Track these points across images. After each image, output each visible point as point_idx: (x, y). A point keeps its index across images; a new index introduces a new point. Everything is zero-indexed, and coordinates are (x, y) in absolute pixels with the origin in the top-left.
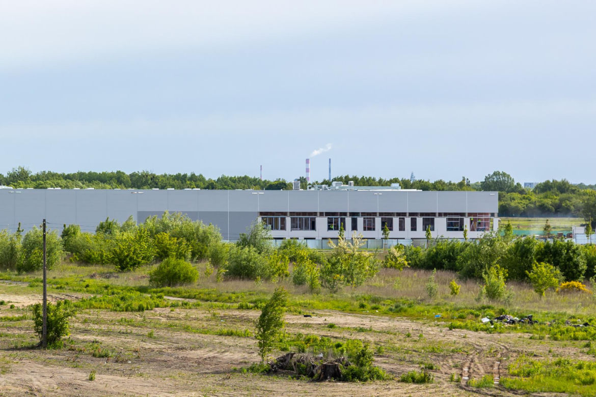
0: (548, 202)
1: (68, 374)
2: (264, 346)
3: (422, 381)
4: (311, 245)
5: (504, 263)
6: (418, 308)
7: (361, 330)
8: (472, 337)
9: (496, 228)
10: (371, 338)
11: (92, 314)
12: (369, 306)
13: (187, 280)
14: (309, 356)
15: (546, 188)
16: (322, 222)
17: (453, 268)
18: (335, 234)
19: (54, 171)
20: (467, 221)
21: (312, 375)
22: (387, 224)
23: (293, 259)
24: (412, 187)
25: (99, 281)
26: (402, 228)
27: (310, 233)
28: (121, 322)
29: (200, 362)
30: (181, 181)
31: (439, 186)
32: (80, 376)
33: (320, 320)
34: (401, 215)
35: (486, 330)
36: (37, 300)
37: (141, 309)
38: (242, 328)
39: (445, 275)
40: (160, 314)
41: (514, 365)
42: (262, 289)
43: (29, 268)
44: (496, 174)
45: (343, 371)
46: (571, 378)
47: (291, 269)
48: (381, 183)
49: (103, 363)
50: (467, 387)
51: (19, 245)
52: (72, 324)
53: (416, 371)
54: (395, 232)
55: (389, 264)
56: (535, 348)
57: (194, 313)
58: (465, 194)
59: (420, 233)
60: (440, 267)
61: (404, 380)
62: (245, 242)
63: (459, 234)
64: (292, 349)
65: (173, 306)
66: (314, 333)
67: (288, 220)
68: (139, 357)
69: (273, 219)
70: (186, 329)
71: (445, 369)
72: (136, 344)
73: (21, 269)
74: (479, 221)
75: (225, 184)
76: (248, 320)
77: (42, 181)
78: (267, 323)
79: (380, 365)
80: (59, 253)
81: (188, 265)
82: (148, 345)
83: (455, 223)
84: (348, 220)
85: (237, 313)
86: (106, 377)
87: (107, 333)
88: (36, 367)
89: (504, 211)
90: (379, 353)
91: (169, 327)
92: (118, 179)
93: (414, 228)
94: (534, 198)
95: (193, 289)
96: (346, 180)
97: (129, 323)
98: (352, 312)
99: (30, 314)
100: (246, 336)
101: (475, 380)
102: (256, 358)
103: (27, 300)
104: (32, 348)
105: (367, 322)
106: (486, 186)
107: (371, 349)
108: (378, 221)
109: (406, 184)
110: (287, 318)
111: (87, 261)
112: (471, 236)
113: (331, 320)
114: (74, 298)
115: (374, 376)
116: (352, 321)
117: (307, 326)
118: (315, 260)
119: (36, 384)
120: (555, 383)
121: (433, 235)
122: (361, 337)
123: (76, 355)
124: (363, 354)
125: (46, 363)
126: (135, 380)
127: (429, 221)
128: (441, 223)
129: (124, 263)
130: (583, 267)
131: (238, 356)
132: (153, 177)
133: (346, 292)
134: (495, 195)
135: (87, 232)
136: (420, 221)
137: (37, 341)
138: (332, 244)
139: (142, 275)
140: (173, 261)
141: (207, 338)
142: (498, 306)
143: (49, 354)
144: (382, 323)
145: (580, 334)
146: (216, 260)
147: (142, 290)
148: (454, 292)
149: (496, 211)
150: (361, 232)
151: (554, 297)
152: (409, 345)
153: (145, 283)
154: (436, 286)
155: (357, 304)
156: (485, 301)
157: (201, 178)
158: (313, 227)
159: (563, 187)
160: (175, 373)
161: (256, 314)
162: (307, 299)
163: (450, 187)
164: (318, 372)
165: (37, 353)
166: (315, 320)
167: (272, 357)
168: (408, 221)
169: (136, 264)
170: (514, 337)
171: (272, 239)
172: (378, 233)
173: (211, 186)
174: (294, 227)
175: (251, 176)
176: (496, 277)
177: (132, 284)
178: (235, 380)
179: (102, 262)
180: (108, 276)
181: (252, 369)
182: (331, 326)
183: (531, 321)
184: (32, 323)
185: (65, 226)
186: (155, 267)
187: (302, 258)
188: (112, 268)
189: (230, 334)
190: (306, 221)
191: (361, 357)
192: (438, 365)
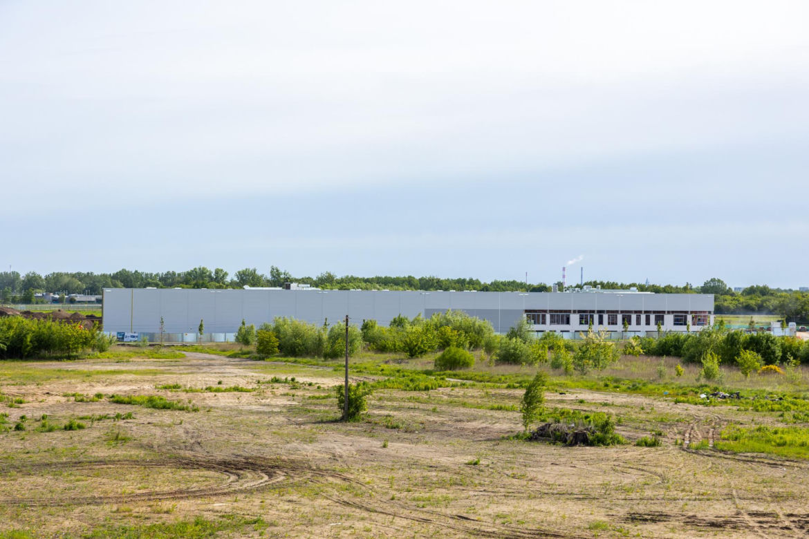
0: (752, 302)
1: (366, 442)
2: (527, 419)
3: (654, 444)
4: (566, 336)
5: (717, 350)
6: (651, 386)
7: (606, 405)
8: (693, 409)
9: (712, 324)
10: (613, 411)
11: (386, 393)
12: (612, 385)
13: (465, 364)
14: (563, 426)
15: (751, 291)
16: (575, 318)
17: (678, 355)
18: (585, 327)
19: (355, 275)
20: (689, 317)
21: (565, 441)
22: (627, 320)
23: (551, 348)
24: (646, 290)
25: (394, 366)
26: (638, 323)
27: (565, 327)
28: (410, 399)
29: (475, 432)
30: (462, 285)
31: (667, 290)
32: (375, 444)
33: (573, 397)
34: (638, 312)
35: (703, 404)
36: (340, 382)
37: (427, 389)
38: (509, 403)
39: (672, 360)
40: (442, 393)
41: (725, 431)
42: (526, 372)
43: (334, 355)
44: (713, 280)
45: (591, 438)
46: (768, 441)
47: (549, 356)
48: (623, 287)
49: (395, 433)
50: (688, 450)
51: (325, 337)
52: (370, 401)
53: (648, 437)
54: (633, 326)
55: (628, 351)
56: (741, 417)
57: (470, 392)
58: (689, 296)
59: (653, 327)
60: (668, 354)
61: (638, 445)
62: (513, 334)
63: (683, 328)
64: (549, 420)
65: (453, 386)
66: (567, 407)
67: (548, 316)
68: (425, 428)
69: (536, 316)
70: (464, 405)
71: (671, 435)
72: (421, 417)
73: (326, 356)
74: (699, 318)
75: (497, 287)
76: (515, 398)
77: (345, 284)
78: (531, 400)
79: (620, 432)
80: (359, 343)
81: (466, 353)
82: (432, 418)
83: (680, 319)
84: (596, 317)
85: (505, 391)
86: (398, 445)
87: (396, 409)
88: (339, 437)
89: (719, 310)
90: (619, 423)
91: (450, 403)
92: (409, 283)
93: (648, 323)
94: (742, 300)
95: (469, 372)
96: (595, 285)
97: (417, 400)
98: (598, 390)
99: (334, 394)
100: (513, 410)
101: (695, 444)
102: (520, 428)
103: (331, 381)
104: (335, 421)
105: (609, 398)
106: (705, 290)
107: (613, 419)
108: (620, 317)
109: (642, 288)
110: (547, 396)
111: (382, 349)
112: (692, 329)
113: (581, 397)
114: (371, 380)
115: (616, 441)
116: (599, 397)
117: (562, 401)
118: (569, 348)
119: (338, 451)
120: (757, 445)
121: (663, 328)
122: (605, 410)
123: (372, 427)
124: (607, 424)
125: (347, 434)
126: (421, 447)
127: (660, 317)
128: (669, 319)
129: (413, 351)
130: (779, 353)
131: (505, 426)
132: (438, 281)
133: (594, 374)
134: (712, 296)
135: (382, 326)
136: (652, 317)
137: (339, 415)
138: (583, 336)
139: (428, 361)
140: (453, 349)
141: (481, 412)
142: (713, 385)
143: (349, 427)
144: (621, 399)
145: (776, 407)
146: (489, 349)
147: (428, 373)
148: (679, 374)
149: (712, 310)
150: (606, 326)
151: (756, 378)
152: (643, 416)
153: (431, 367)
154: (665, 369)
155: (602, 383)
156: (703, 381)
157: (478, 282)
158: (568, 322)
159: (764, 291)
160: (454, 440)
161: (521, 393)
162: (562, 380)
163: (677, 290)
164: (569, 438)
165: (339, 426)
166: (569, 397)
167: (534, 427)
168: (643, 317)
169: (423, 352)
170: (725, 409)
171: (535, 331)
172: (619, 327)
173: (485, 288)
174: (552, 322)
175: (519, 281)
176: (712, 362)
177: (419, 368)
178: (503, 446)
179: (394, 350)
180: (399, 362)
181: (517, 437)
182: (581, 402)
183: (738, 396)
184: (336, 401)
185: (364, 321)
186: (439, 354)
187: (559, 347)
188: (403, 355)
189: (500, 409)
190: (562, 317)
191: (605, 427)
192: (666, 432)
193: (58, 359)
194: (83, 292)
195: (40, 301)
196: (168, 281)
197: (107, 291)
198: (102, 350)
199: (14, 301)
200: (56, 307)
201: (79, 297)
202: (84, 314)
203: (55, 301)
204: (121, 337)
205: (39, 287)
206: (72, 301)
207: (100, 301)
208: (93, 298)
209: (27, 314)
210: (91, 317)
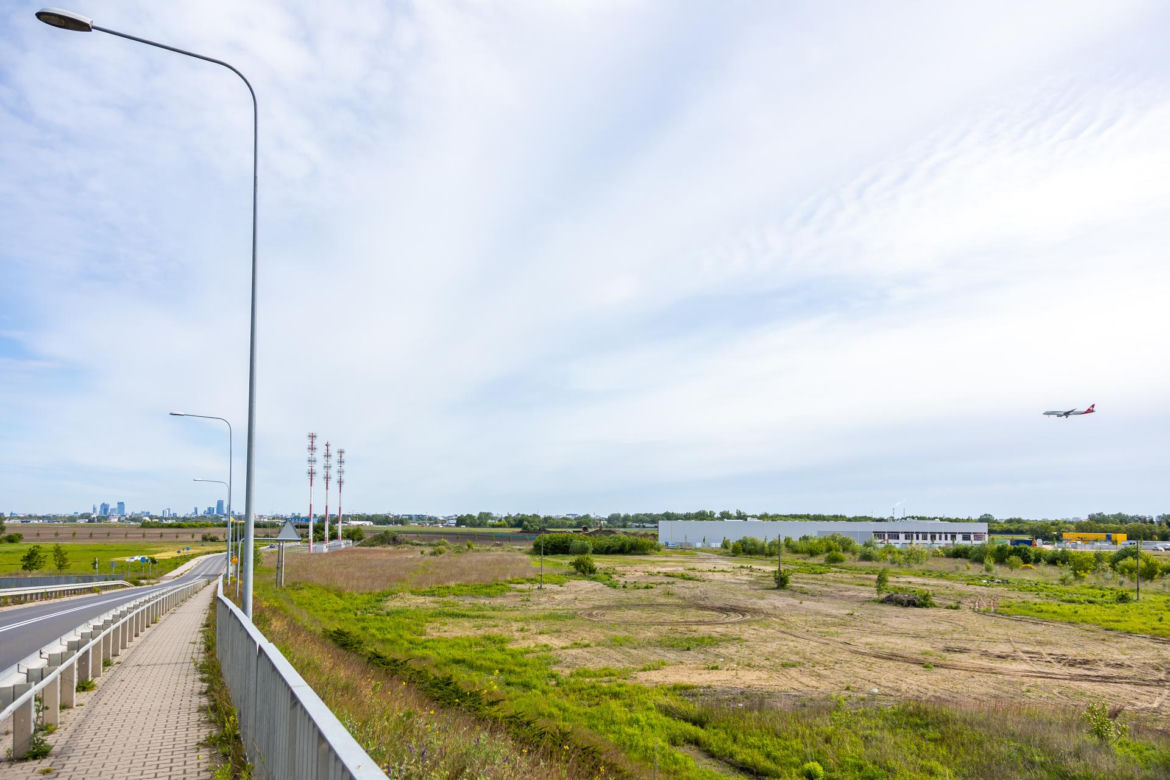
0: (1012, 527)
1: (791, 600)
2: (879, 591)
3: (956, 608)
4: (898, 546)
5: (993, 555)
6: (951, 575)
7: (924, 585)
8: (979, 589)
9: (987, 539)
10: (929, 588)
11: (799, 575)
12: (927, 573)
13: (841, 561)
14: (900, 595)
15: (1010, 521)
16: (902, 536)
17: (966, 557)
18: (908, 541)
19: (780, 514)
20: (972, 536)
21: (902, 604)
22: (933, 537)
23: (890, 552)
24: (945, 520)
25: (801, 561)
26: (940, 539)
27: (896, 541)
28: (812, 579)
29: (850, 597)
30: (836, 518)
31: (957, 520)
32: (796, 602)
33: (904, 580)
34: (940, 533)
35: (985, 586)
36: (776, 568)
37: (821, 573)
38: (868, 583)
39: (964, 560)
40: (830, 576)
41: (1001, 602)
42: (880, 566)
43: (771, 554)
44: (986, 515)
45: (917, 602)
46: (1031, 609)
47: (889, 557)
48: (929, 519)
49: (806, 596)
50: (978, 612)
51: (766, 545)
52: (791, 579)
53: (954, 605)
54: (937, 541)
55: (935, 555)
56: (1011, 595)
57: (845, 575)
58: (970, 524)
59: (949, 541)
60: (960, 556)
61: (947, 608)
62: (867, 545)
63: (967, 542)
64: (892, 592)
65: (836, 572)
66: (902, 585)
67: (886, 535)
68: (822, 594)
69: (879, 535)
70: (842, 582)
71: (966, 603)
72: (819, 588)
73: (766, 555)
74: (978, 536)
75: (856, 519)
76: (870, 579)
77: (774, 518)
78: (881, 580)
79: (935, 600)
80: (783, 548)
81: (841, 554)
82: (826, 589)
83: (966, 537)
84: (915, 535)
85: (866, 576)
86: (808, 603)
87: (805, 583)
88: (777, 597)
89: (991, 532)
90: (934, 595)
91: (835, 581)
92: (808, 517)
93: (946, 539)
94: (1005, 526)
95: (844, 564)
96: (913, 518)
97: (817, 579)
98: (919, 576)
99: (772, 575)
100: (870, 586)
101: (982, 609)
102: (875, 596)
103: (770, 568)
104: (774, 589)
105: (926, 581)
106: (981, 520)
107: (930, 593)
108: (929, 536)
109: (941, 519)
110: (890, 579)
111: (796, 552)
112: (974, 543)
113: (909, 580)
114: (791, 568)
115: (933, 605)
116: (920, 580)
117: (898, 582)
118: (900, 553)
119: (777, 604)
120: (1023, 611)
121: (956, 542)
122: (925, 587)
123: (794, 592)
124: (927, 595)
125: (780, 595)
126: (821, 604)
127: (953, 536)
128: (959, 538)
129: (812, 553)
130: (1033, 558)
131: (867, 595)
132: (824, 517)
133: (916, 567)
134: (986, 524)
135: (795, 539)
136: (949, 536)
137: (776, 586)
138: (908, 546)
139: (821, 559)
140: (834, 552)
141: (852, 587)
142: (990, 575)
143: (781, 592)
144: (934, 582)
145: (1034, 589)
146: (854, 553)
147: (821, 565)
148: (968, 568)
149: (986, 531)
150: (921, 541)
151: (1018, 571)
152: (948, 592)
153: (822, 562)
154: (960, 565)
155: (921, 573)
156: (984, 573)
157: (845, 517)
158: (898, 538)
159: (1019, 521)
160: (837, 601)
161: (876, 577)
162: (898, 570)
163: (963, 521)
164: (905, 602)
165: (776, 591)
166: (901, 580)
167: (884, 596)
168: (943, 536)
169: (817, 554)
170: (1000, 589)
171: (879, 544)
172: (929, 541)
173: (849, 520)
174: (889, 538)
175: (868, 515)
176: (989, 561)
177: (816, 562)
178: (867, 605)
179: (802, 552)
180: (805, 559)
181: (875, 601)
182: (910, 583)
183: (1008, 582)
184: (773, 578)
185: (786, 537)
186: (827, 555)
187: (894, 552)
188: (806, 555)
189: (863, 585)
190: (895, 535)
191: (926, 597)
192: (963, 601)
193: (639, 554)
194: (648, 522)
195: (630, 527)
196: (687, 517)
197: (660, 522)
198: (659, 550)
199: (619, 527)
200: (636, 530)
201: (647, 525)
202: (650, 533)
203: (637, 527)
204: (667, 544)
205: (629, 520)
206: (644, 527)
207: (656, 527)
208: (653, 525)
209: (625, 533)
210: (653, 535)
